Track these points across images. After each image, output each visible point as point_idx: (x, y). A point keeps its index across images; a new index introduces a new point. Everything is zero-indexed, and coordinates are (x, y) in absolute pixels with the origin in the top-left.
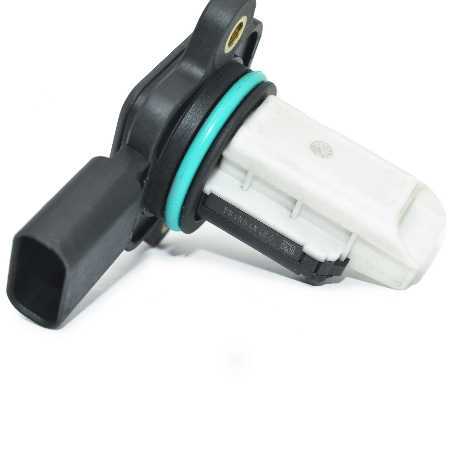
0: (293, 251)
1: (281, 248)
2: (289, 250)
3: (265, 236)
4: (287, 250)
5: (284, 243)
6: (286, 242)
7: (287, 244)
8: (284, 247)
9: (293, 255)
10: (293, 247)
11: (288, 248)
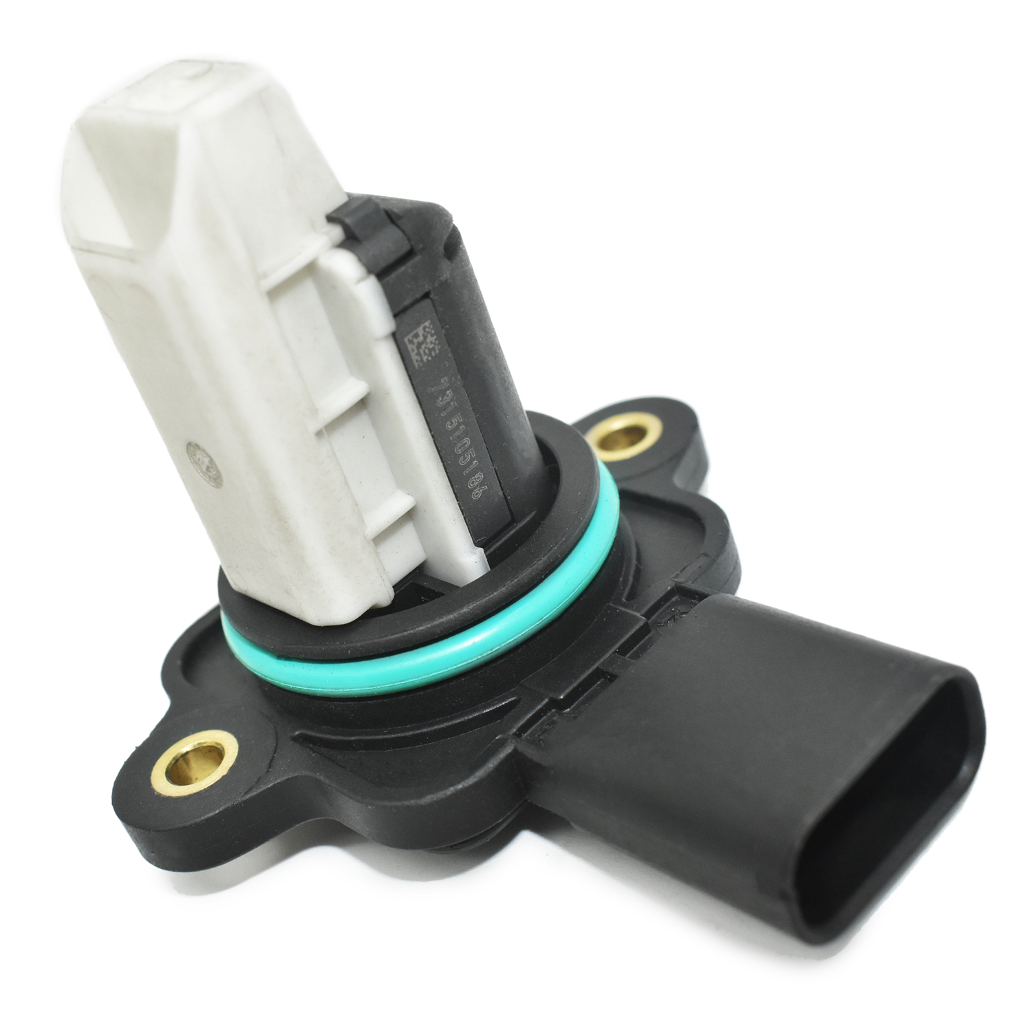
0: (420, 331)
1: (437, 348)
2: (425, 338)
3: (448, 396)
4: (430, 339)
5: (422, 360)
6: (417, 361)
7: (418, 354)
8: (430, 350)
9: (426, 321)
10: (411, 342)
11: (422, 343)
